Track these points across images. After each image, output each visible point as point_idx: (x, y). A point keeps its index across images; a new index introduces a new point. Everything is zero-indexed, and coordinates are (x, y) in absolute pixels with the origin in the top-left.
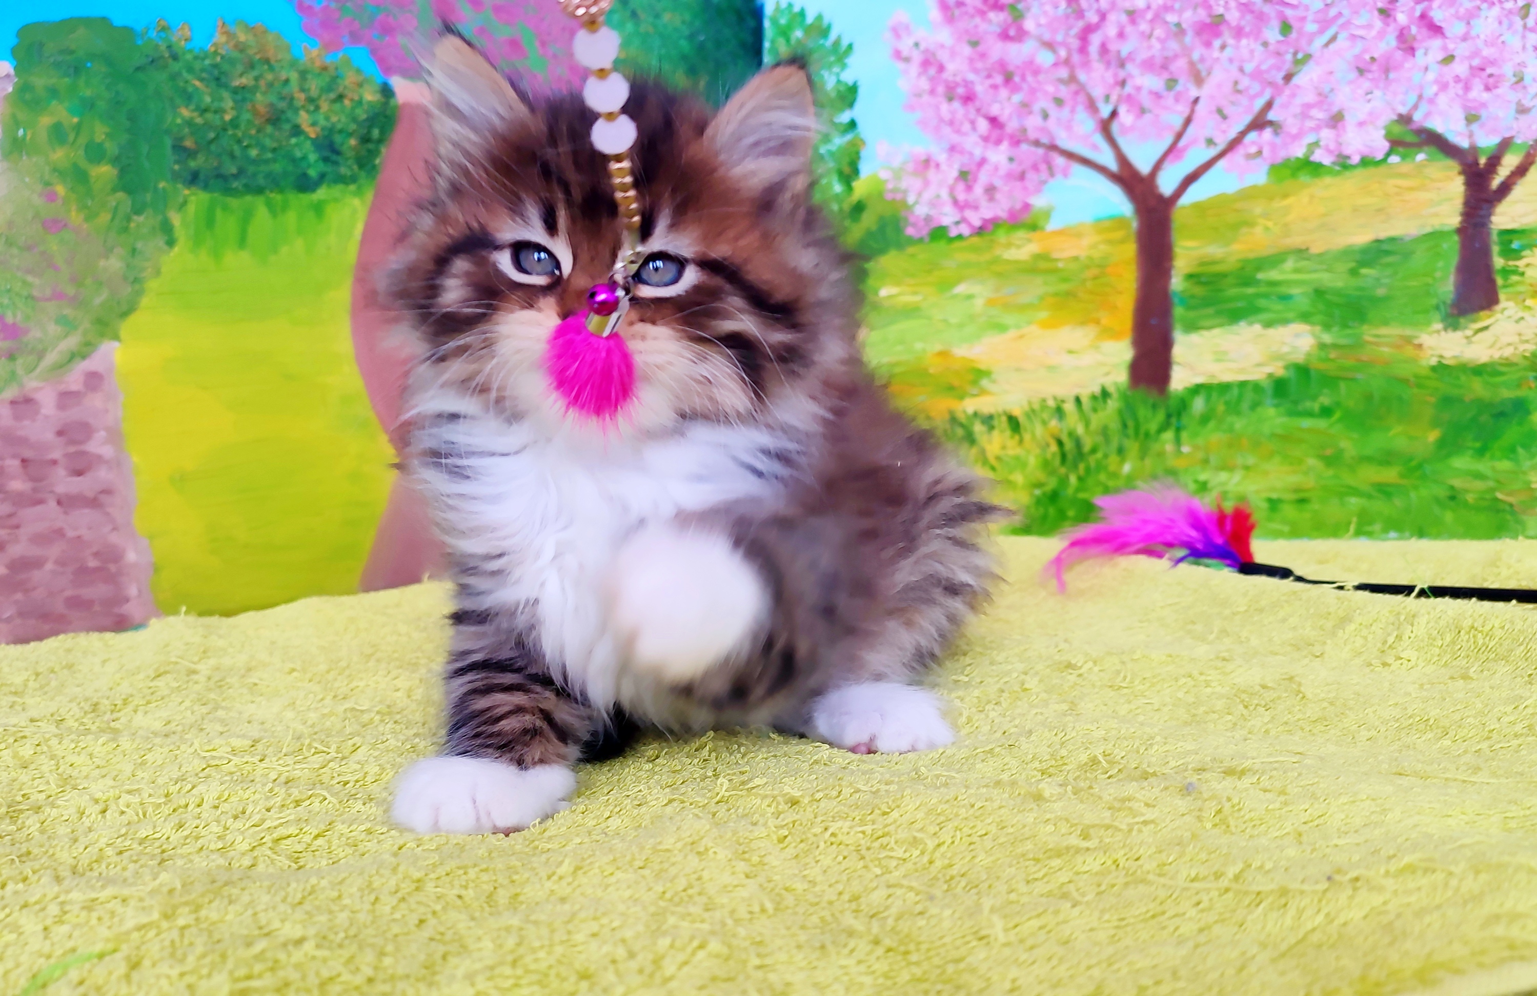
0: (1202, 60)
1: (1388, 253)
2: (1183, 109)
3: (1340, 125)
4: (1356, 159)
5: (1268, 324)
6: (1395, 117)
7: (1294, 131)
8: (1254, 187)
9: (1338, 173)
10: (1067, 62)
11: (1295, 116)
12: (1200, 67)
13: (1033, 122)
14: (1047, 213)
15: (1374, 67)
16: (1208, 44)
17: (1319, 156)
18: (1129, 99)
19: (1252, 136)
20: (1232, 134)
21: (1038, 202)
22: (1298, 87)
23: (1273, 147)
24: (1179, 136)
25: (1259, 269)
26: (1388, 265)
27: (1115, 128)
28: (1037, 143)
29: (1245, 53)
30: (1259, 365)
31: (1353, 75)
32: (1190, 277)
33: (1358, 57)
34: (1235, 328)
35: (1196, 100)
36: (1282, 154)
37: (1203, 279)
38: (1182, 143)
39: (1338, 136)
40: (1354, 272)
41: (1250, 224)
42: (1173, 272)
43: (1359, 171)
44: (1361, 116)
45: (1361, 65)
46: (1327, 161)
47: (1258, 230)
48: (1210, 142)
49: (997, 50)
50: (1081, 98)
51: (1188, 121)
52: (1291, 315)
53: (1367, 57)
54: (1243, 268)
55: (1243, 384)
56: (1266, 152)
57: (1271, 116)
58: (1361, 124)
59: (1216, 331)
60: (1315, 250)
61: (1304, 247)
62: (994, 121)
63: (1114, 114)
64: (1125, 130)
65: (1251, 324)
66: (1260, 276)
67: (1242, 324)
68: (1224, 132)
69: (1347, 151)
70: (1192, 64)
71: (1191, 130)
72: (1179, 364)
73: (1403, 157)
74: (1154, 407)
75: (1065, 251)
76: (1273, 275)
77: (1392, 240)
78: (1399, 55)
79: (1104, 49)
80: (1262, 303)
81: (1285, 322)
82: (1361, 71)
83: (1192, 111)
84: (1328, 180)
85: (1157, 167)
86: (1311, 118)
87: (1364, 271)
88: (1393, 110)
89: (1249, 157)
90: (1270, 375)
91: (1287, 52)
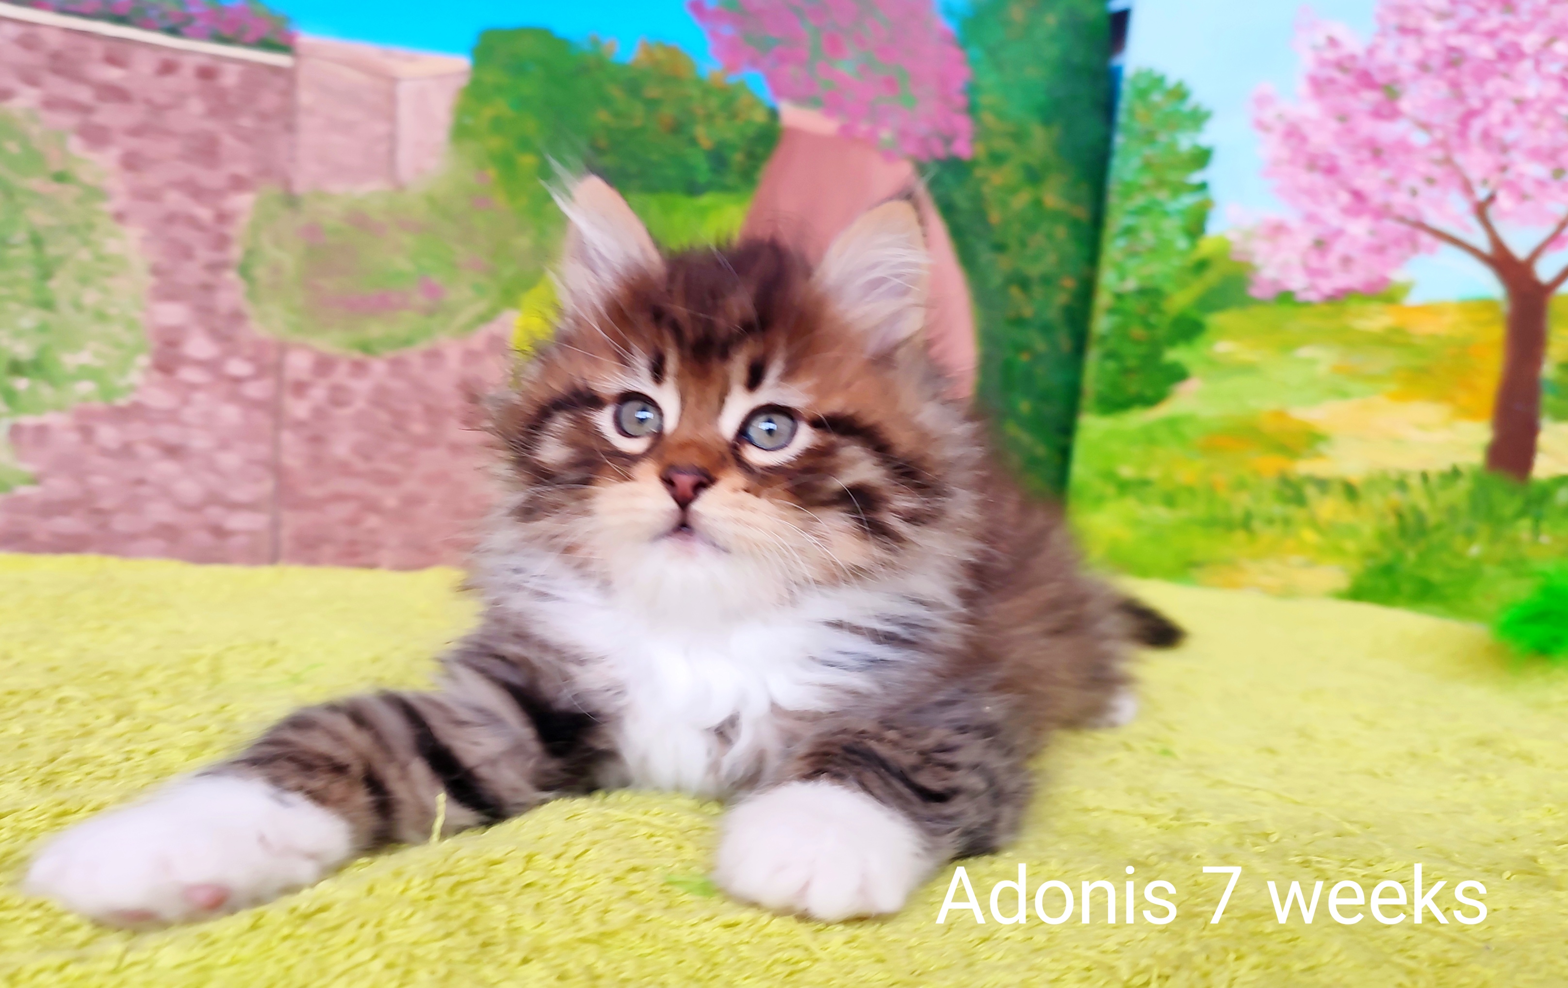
10: (1443, 144)
13: (1400, 199)
14: (1406, 288)
18: (1510, 185)
21: (1398, 276)
27: (1492, 212)
28: (1401, 219)
42: (1545, 360)
49: (1368, 127)
50: (1456, 180)
62: (1358, 196)
63: (1491, 198)
64: (1502, 214)
72: (1545, 452)
74: (1512, 492)
75: (1424, 327)
79: (1486, 135)
85: (1537, 253)
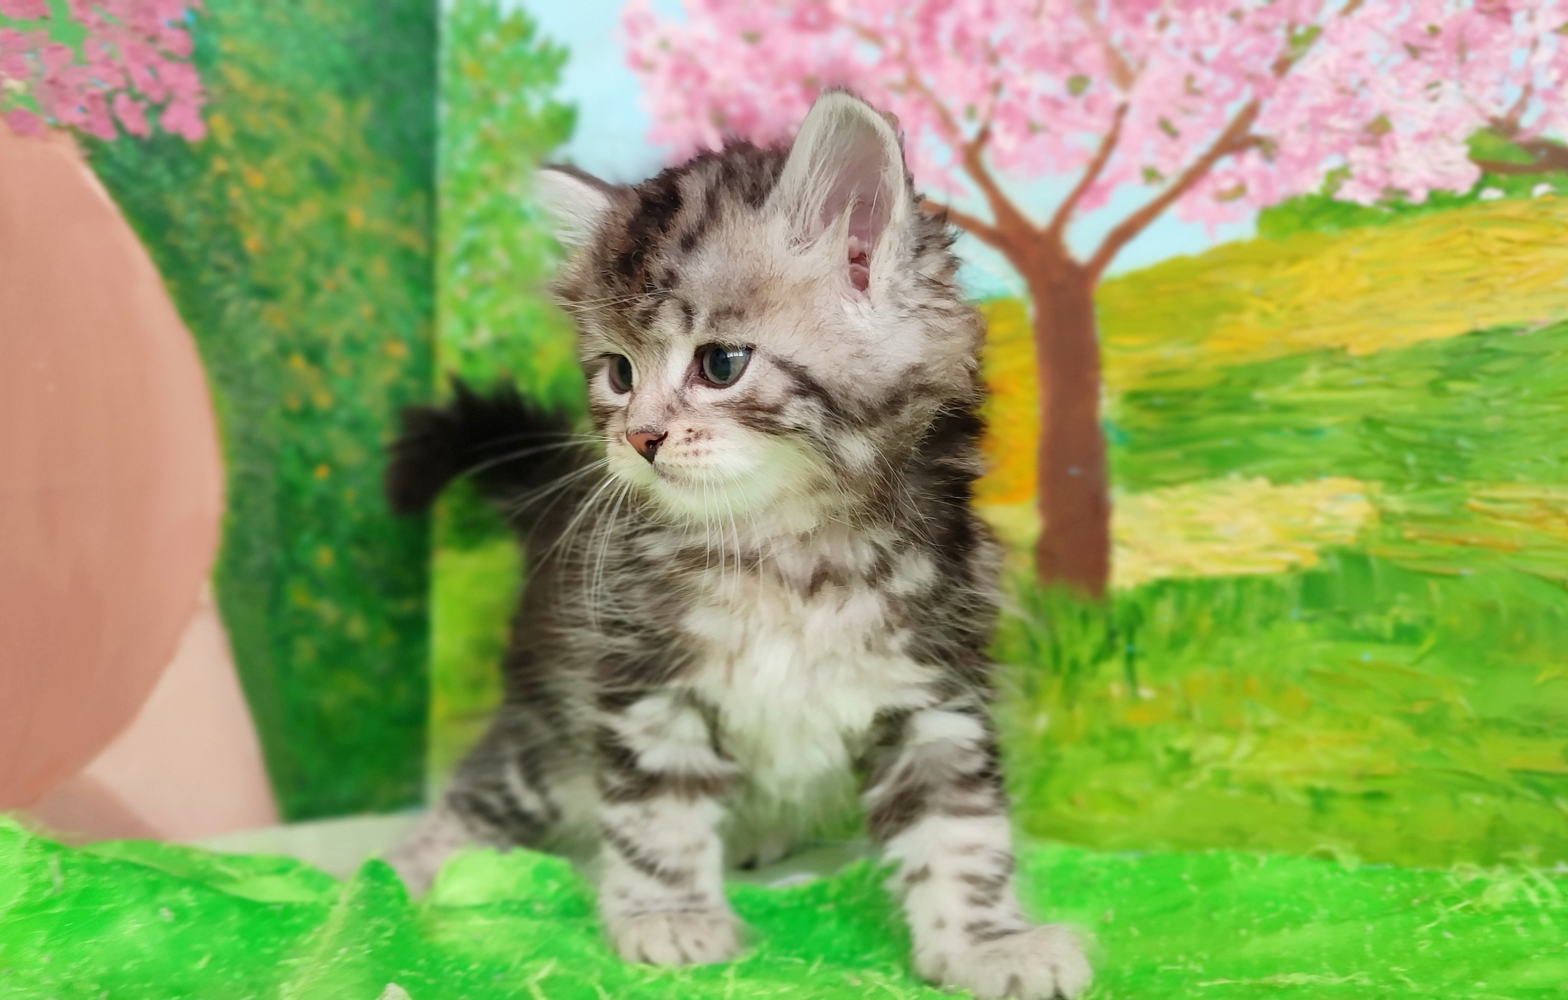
0: (1128, 44)
1: (1497, 354)
2: (1101, 124)
3: (1385, 139)
4: (1420, 195)
5: (1279, 479)
6: (1484, 124)
7: (1300, 151)
8: (1235, 246)
9: (1389, 220)
10: (902, 59)
11: (1300, 128)
12: (1126, 56)
15: (1438, 43)
16: (1137, 20)
17: (1349, 192)
18: (1009, 112)
19: (1225, 163)
20: (1189, 160)
22: (1301, 79)
23: (1265, 180)
24: (1096, 166)
25: (1255, 383)
26: (1499, 375)
27: (988, 158)
29: (1202, 30)
30: (1270, 548)
31: (1399, 58)
32: (1133, 397)
33: (1403, 28)
34: (1220, 484)
35: (1122, 110)
36: (1282, 190)
37: (1158, 401)
38: (1103, 177)
39: (1382, 157)
40: (1436, 388)
41: (1236, 308)
42: (1104, 389)
43: (1426, 215)
44: (1423, 125)
45: (1414, 41)
46: (1365, 198)
47: (1249, 318)
48: (1151, 175)
49: (791, 47)
50: (928, 113)
51: (1110, 143)
52: (1322, 462)
53: (1423, 26)
54: (1226, 382)
55: (1242, 582)
56: (1253, 188)
57: (1257, 128)
58: (1423, 137)
59: (1187, 490)
60: (1355, 351)
61: (1336, 344)
63: (984, 136)
64: (1004, 161)
65: (1249, 477)
66: (1260, 395)
67: (1234, 477)
68: (1175, 157)
69: (1402, 181)
70: (1111, 53)
71: (1117, 159)
72: (1124, 544)
73: (1509, 190)
74: (1085, 618)
76: (1285, 393)
77: (1503, 331)
78: (1480, 22)
79: (961, 37)
80: (1266, 440)
81: (1313, 475)
82: (1414, 52)
83: (1117, 126)
84: (1371, 231)
85: (1063, 215)
86: (1330, 130)
87: (1455, 386)
88: (1480, 111)
89: (1222, 197)
90: (1293, 568)
91: (1276, 26)
